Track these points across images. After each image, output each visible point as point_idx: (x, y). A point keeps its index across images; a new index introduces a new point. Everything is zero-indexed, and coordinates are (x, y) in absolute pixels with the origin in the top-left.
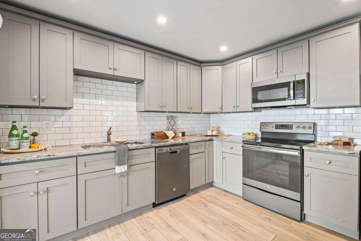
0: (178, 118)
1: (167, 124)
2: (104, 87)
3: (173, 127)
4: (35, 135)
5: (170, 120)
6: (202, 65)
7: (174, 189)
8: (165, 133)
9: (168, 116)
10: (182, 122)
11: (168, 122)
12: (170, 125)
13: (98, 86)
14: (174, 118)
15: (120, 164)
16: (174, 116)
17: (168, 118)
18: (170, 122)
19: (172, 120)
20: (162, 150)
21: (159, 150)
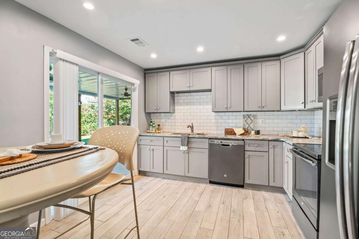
0: (259, 117)
1: (243, 122)
2: (192, 97)
3: (249, 125)
4: (159, 125)
5: (246, 119)
6: (281, 57)
7: (225, 176)
8: (233, 129)
9: (244, 115)
10: (262, 121)
11: (244, 120)
12: (246, 123)
13: (189, 97)
14: (251, 117)
15: (183, 145)
16: (251, 115)
17: (244, 117)
18: (246, 120)
19: (249, 119)
20: (214, 141)
21: (211, 141)
